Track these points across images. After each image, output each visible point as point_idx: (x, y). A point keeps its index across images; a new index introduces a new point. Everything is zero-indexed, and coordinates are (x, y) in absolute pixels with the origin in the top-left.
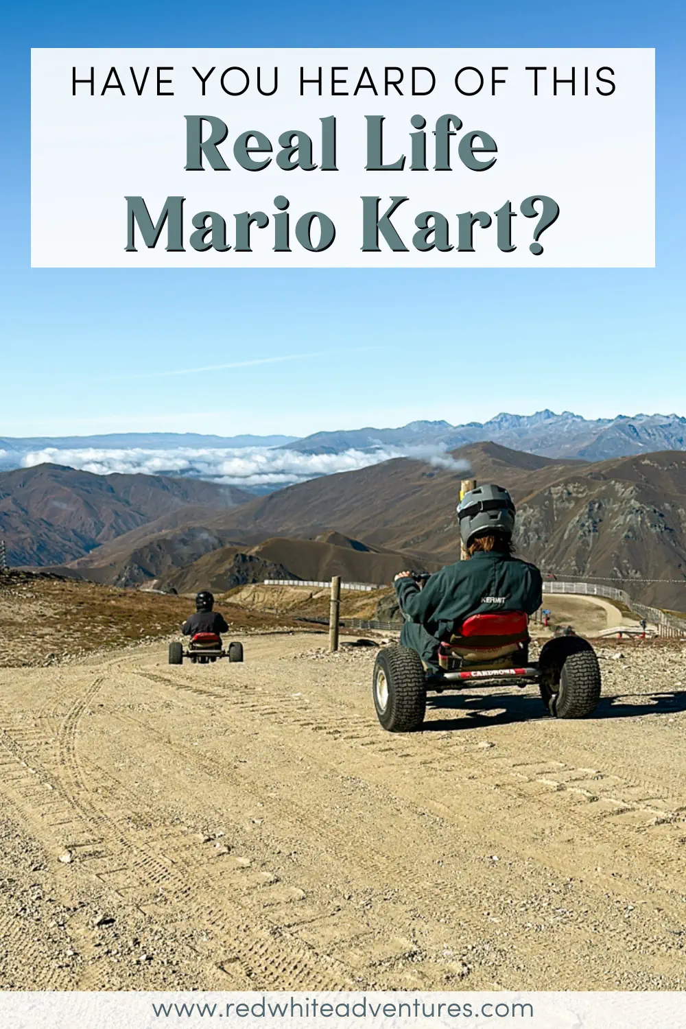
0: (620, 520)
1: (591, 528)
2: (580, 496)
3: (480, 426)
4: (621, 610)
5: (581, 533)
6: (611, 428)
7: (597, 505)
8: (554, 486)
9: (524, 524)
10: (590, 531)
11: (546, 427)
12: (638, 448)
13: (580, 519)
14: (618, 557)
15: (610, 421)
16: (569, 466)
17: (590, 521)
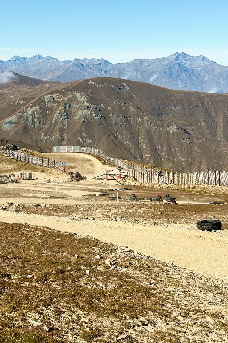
0: (80, 112)
1: (66, 117)
2: (59, 100)
3: (5, 62)
4: (100, 161)
5: (61, 119)
6: (72, 65)
7: (68, 105)
8: (46, 95)
9: (32, 115)
10: (65, 119)
11: (39, 64)
12: (85, 76)
13: (60, 112)
14: (80, 132)
15: (71, 61)
16: (53, 85)
17: (65, 113)
